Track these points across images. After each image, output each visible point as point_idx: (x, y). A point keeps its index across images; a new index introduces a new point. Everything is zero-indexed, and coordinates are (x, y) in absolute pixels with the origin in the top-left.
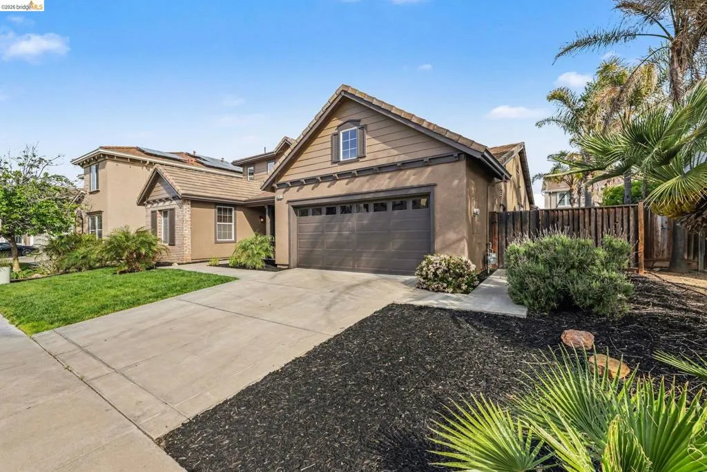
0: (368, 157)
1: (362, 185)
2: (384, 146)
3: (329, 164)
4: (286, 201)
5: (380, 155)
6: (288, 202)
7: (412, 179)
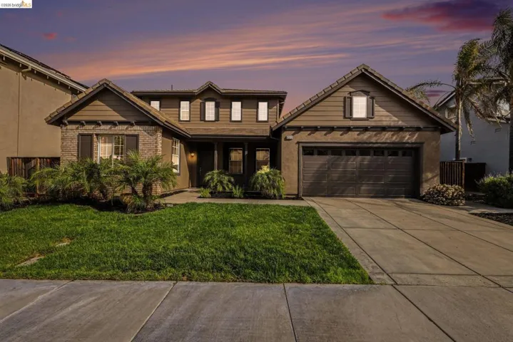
0: (376, 118)
1: (370, 137)
2: (388, 114)
3: (342, 118)
4: (296, 142)
5: (384, 119)
6: (298, 143)
7: (407, 137)
